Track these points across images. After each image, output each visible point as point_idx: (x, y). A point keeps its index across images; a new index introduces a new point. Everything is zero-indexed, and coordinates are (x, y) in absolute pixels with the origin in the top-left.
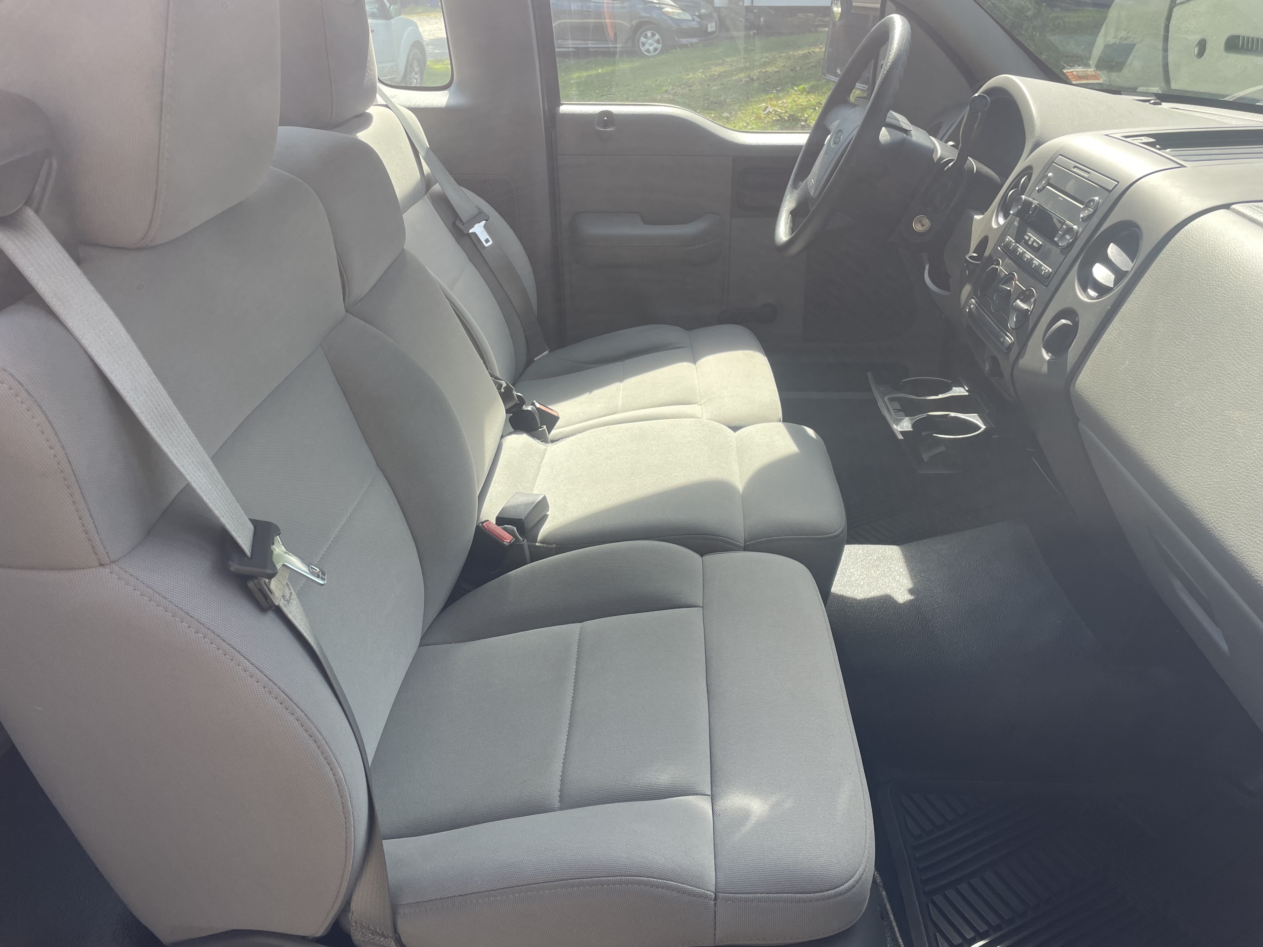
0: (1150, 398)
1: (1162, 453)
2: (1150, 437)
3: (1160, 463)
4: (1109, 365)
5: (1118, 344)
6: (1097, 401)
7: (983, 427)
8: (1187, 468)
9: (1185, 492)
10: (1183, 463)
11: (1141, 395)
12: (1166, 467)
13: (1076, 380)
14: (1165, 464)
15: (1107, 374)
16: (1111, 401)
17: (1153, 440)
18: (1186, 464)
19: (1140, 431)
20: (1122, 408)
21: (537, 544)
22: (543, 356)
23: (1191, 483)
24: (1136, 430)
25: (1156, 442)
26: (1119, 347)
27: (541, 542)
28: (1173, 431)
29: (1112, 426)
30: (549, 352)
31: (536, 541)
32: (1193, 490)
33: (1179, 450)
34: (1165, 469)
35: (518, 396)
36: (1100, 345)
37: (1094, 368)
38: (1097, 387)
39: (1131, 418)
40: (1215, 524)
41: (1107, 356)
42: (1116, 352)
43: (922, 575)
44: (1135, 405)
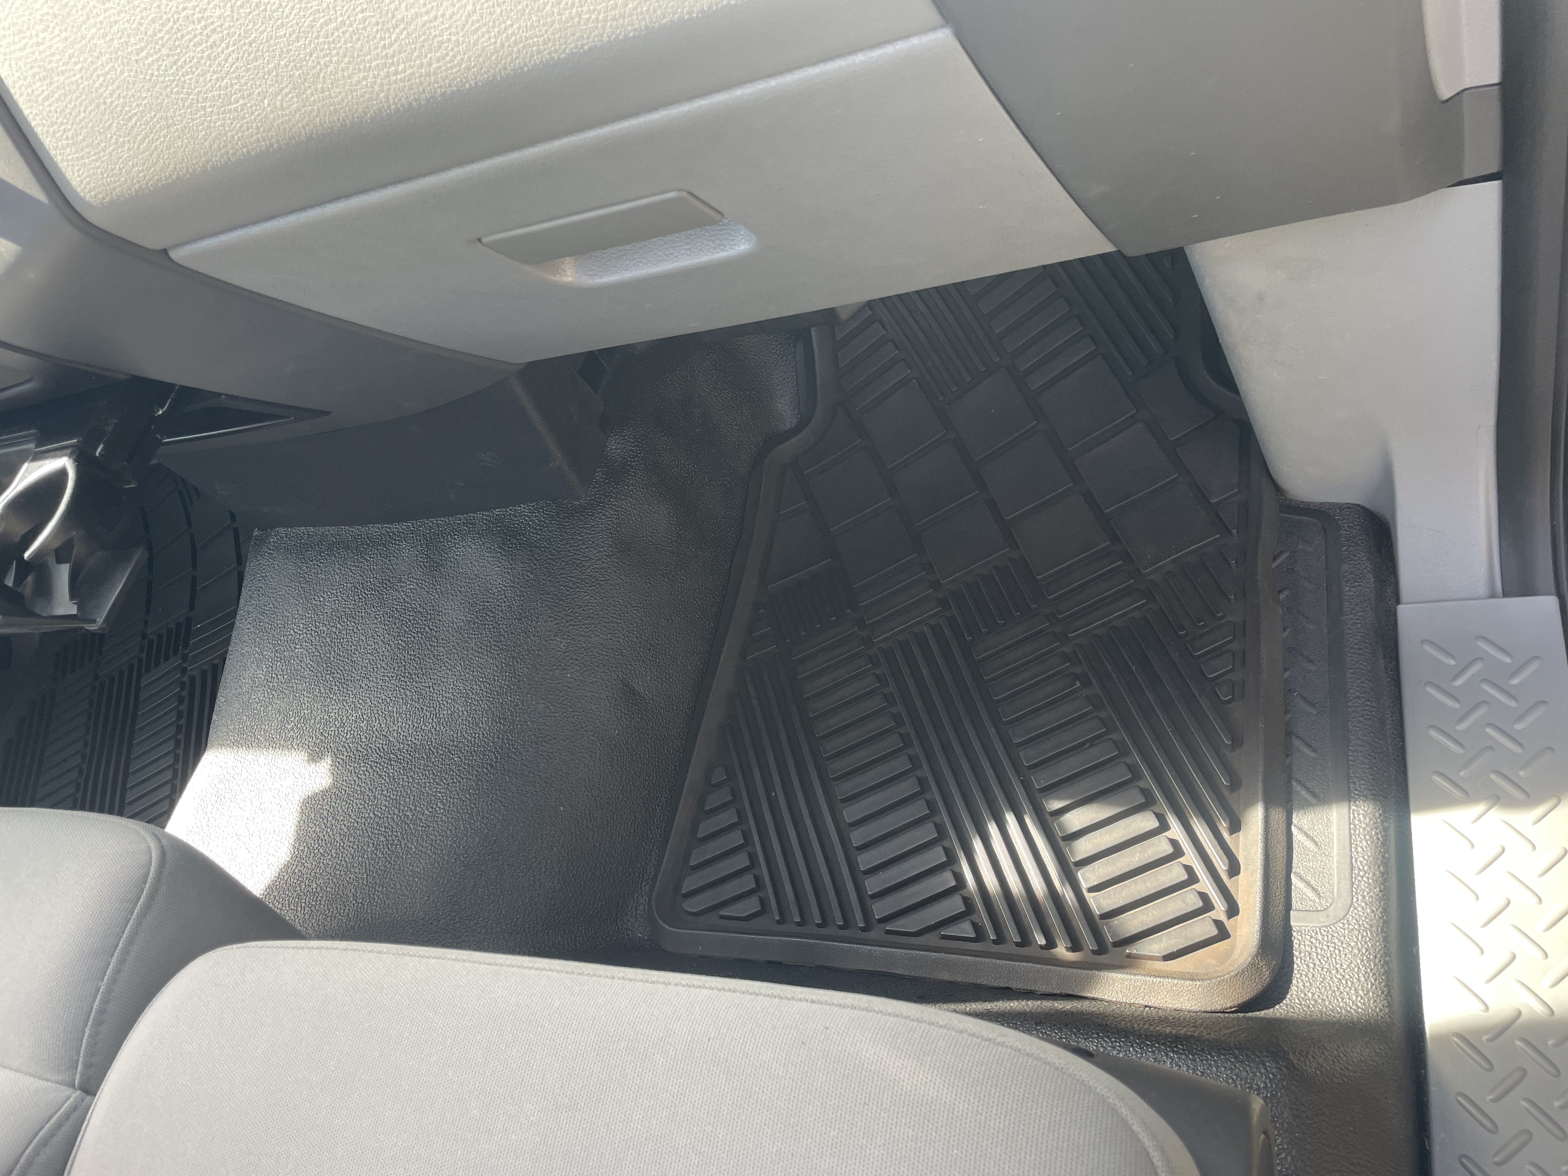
0: (222, 26)
1: (370, 61)
2: (315, 71)
3: (393, 78)
4: (82, 94)
5: (42, 48)
6: (154, 165)
7: (64, 462)
8: (443, 15)
9: (496, 51)
10: (425, 18)
11: (200, 44)
12: (411, 67)
13: (75, 191)
14: (401, 67)
15: (103, 107)
16: (173, 129)
17: (327, 67)
18: (432, 15)
19: (286, 91)
20: (204, 108)
23: (485, 25)
24: (279, 97)
25: (338, 62)
26: (51, 47)
28: (334, 8)
29: (234, 154)
32: (503, 26)
33: (390, 15)
34: (413, 74)
36: (21, 95)
37: (70, 134)
38: (117, 149)
39: (243, 97)
40: (613, 13)
41: (58, 88)
42: (58, 61)
44: (214, 72)
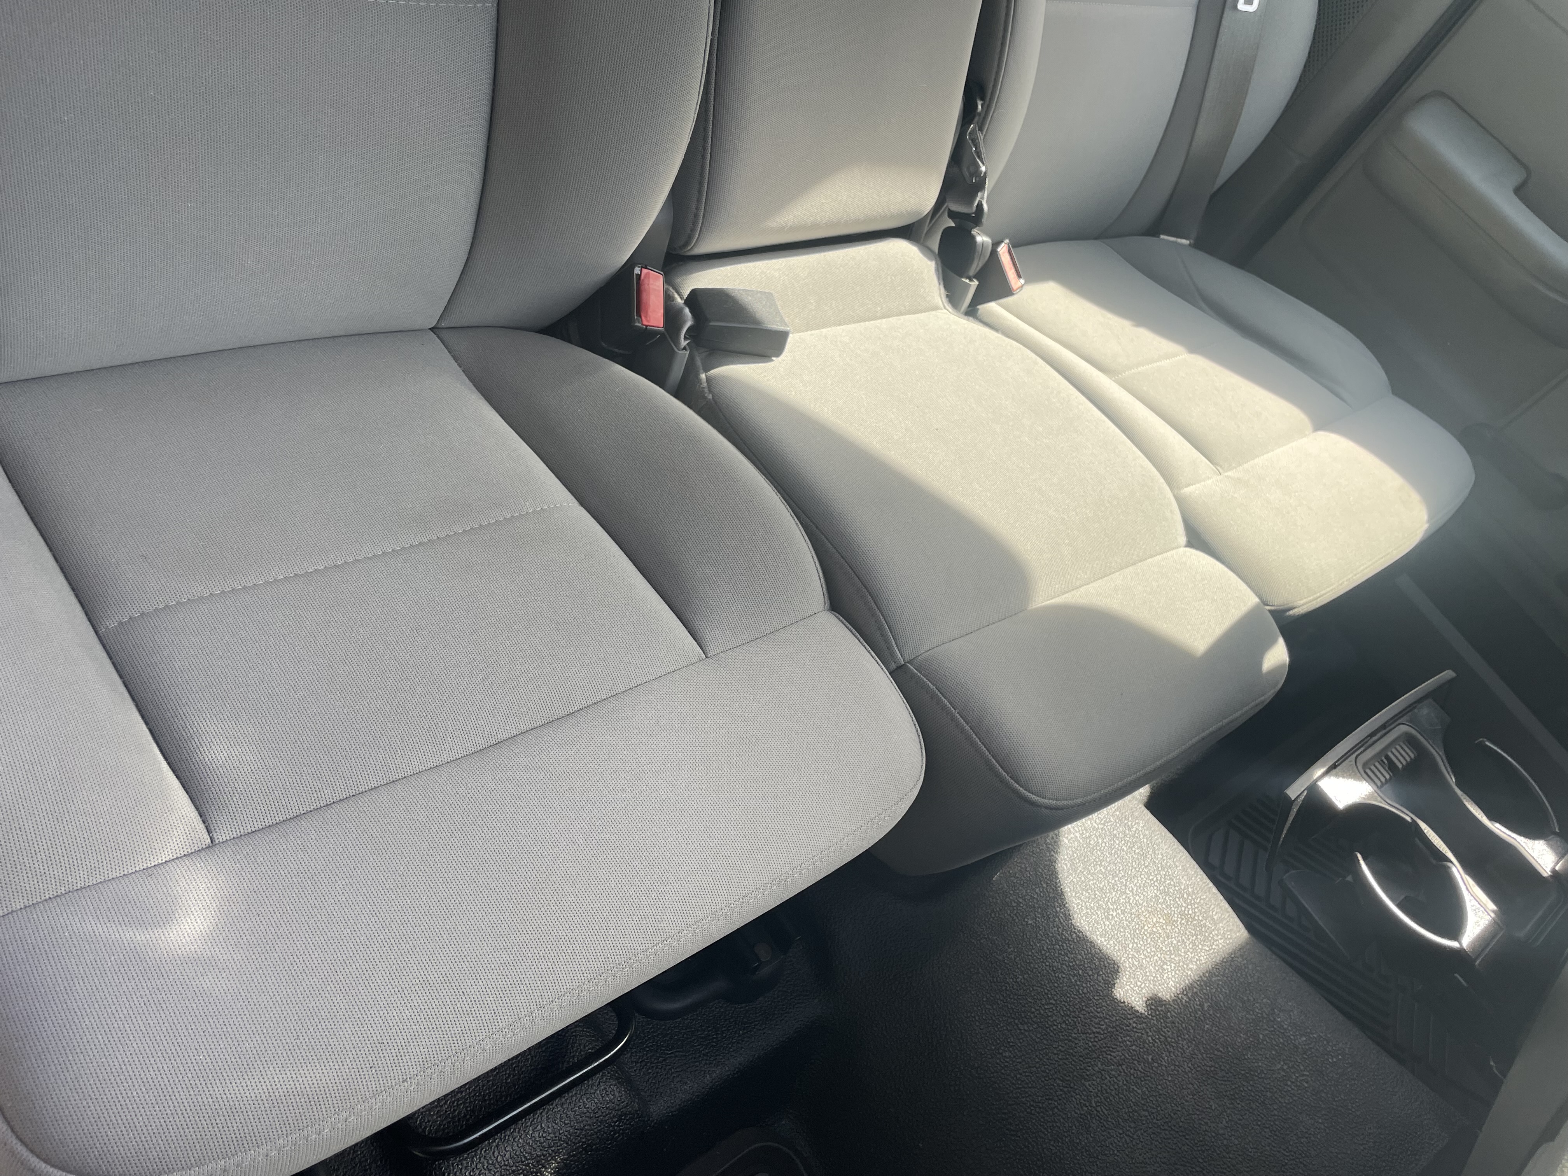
21: (703, 376)
22: (1176, 242)
27: (709, 380)
30: (1190, 245)
31: (706, 370)
35: (980, 205)
43: (1206, 1005)
